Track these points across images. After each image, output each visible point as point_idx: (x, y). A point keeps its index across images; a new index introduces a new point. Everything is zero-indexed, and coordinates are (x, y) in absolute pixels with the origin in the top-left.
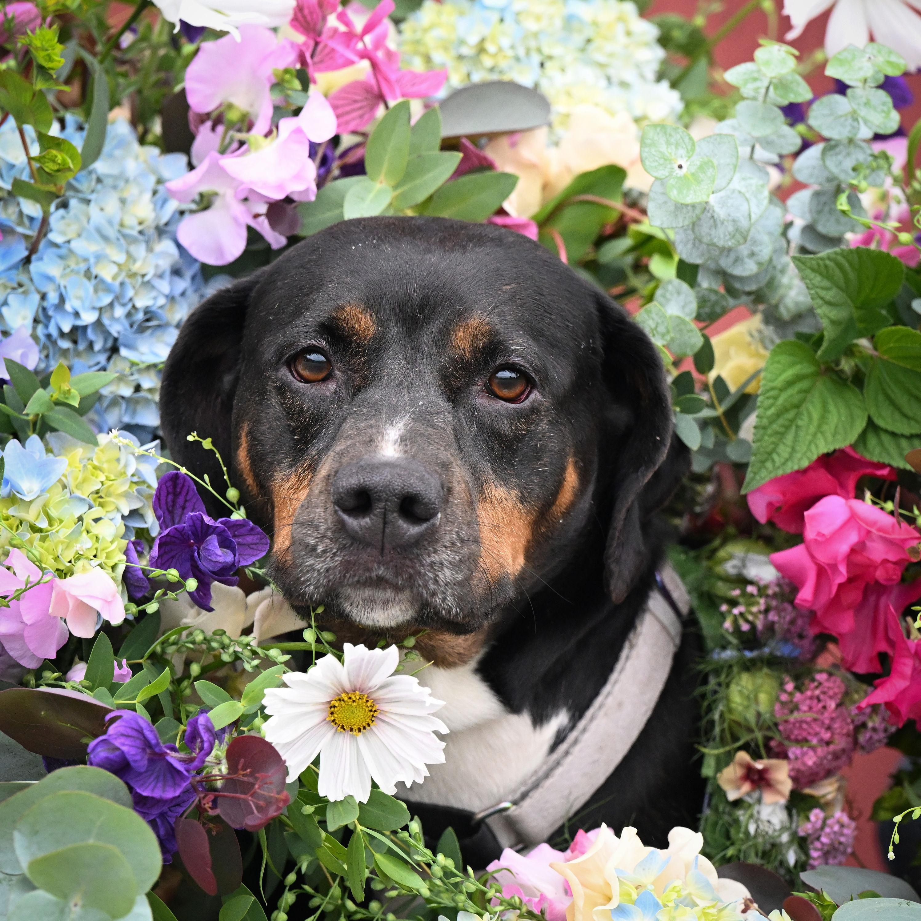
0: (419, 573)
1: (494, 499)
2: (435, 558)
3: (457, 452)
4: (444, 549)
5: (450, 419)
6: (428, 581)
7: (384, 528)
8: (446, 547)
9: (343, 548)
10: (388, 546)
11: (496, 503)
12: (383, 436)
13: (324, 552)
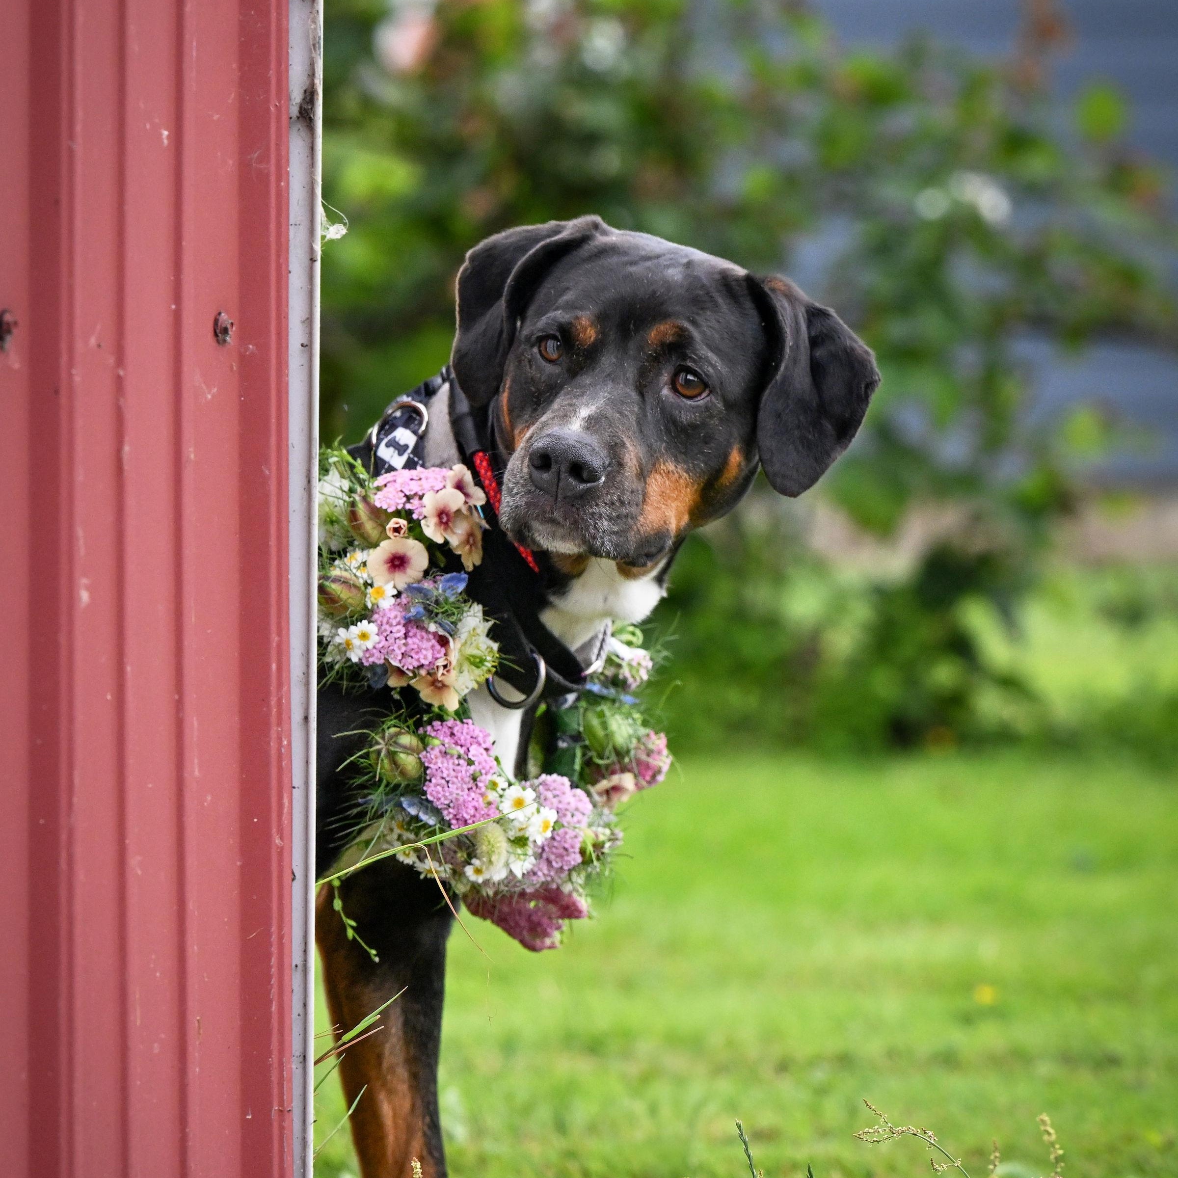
0: (583, 519)
1: (662, 471)
2: (596, 510)
3: (637, 434)
4: (603, 505)
5: (636, 409)
6: (589, 526)
7: (559, 482)
8: (606, 503)
9: (529, 492)
10: (560, 496)
11: (664, 475)
12: (575, 414)
13: (517, 494)
